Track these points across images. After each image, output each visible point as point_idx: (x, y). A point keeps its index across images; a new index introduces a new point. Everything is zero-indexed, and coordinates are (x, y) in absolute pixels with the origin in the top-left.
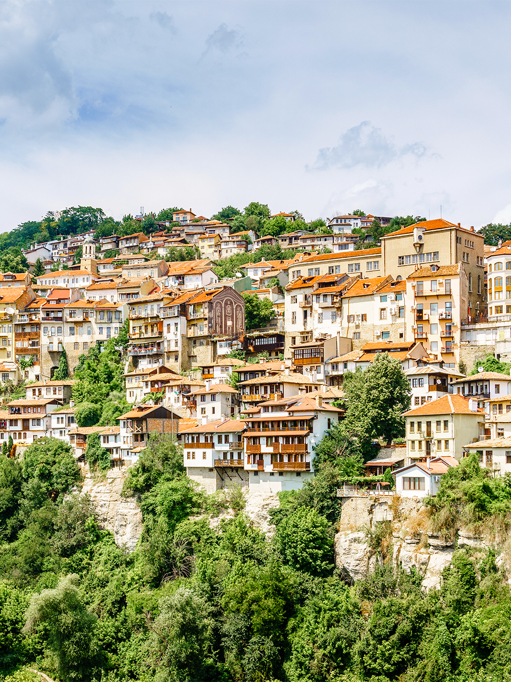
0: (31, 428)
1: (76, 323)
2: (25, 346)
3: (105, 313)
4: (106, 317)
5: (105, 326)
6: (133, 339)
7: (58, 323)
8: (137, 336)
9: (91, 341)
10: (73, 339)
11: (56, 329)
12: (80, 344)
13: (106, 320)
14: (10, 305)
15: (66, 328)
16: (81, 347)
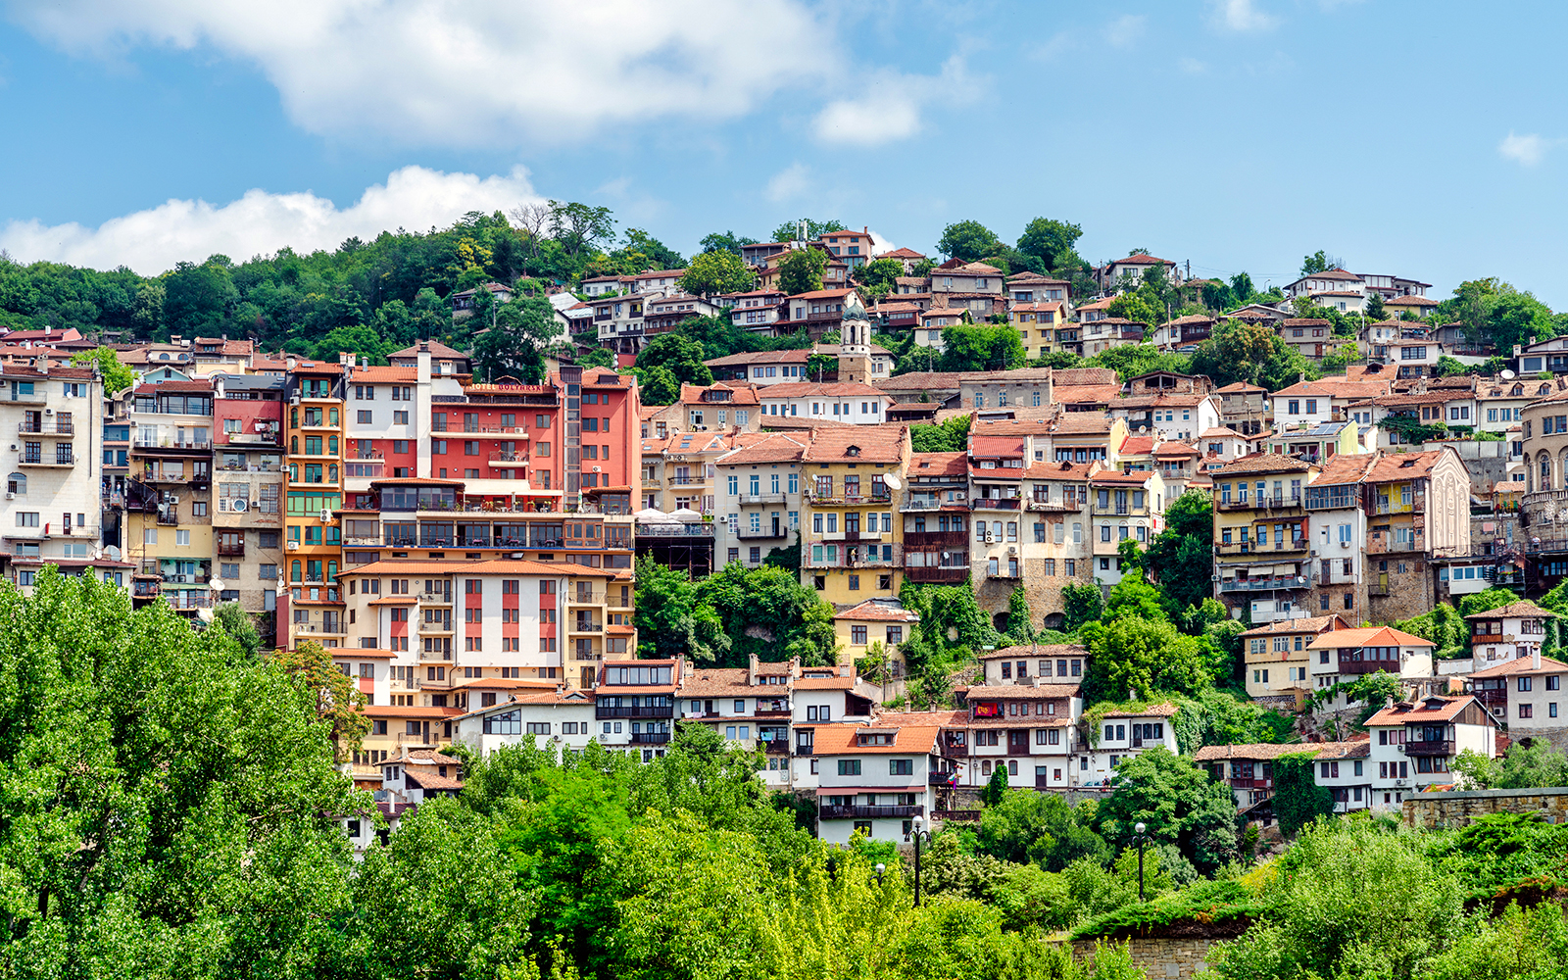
0: (1034, 749)
1: (1045, 514)
2: (929, 564)
3: (1112, 496)
4: (1112, 503)
5: (1114, 523)
6: (1225, 556)
7: (1009, 514)
8: (1237, 549)
9: (1082, 555)
10: (1043, 551)
11: (1005, 527)
12: (1058, 562)
13: (1112, 511)
14: (886, 468)
15: (1028, 525)
16: (1061, 568)
